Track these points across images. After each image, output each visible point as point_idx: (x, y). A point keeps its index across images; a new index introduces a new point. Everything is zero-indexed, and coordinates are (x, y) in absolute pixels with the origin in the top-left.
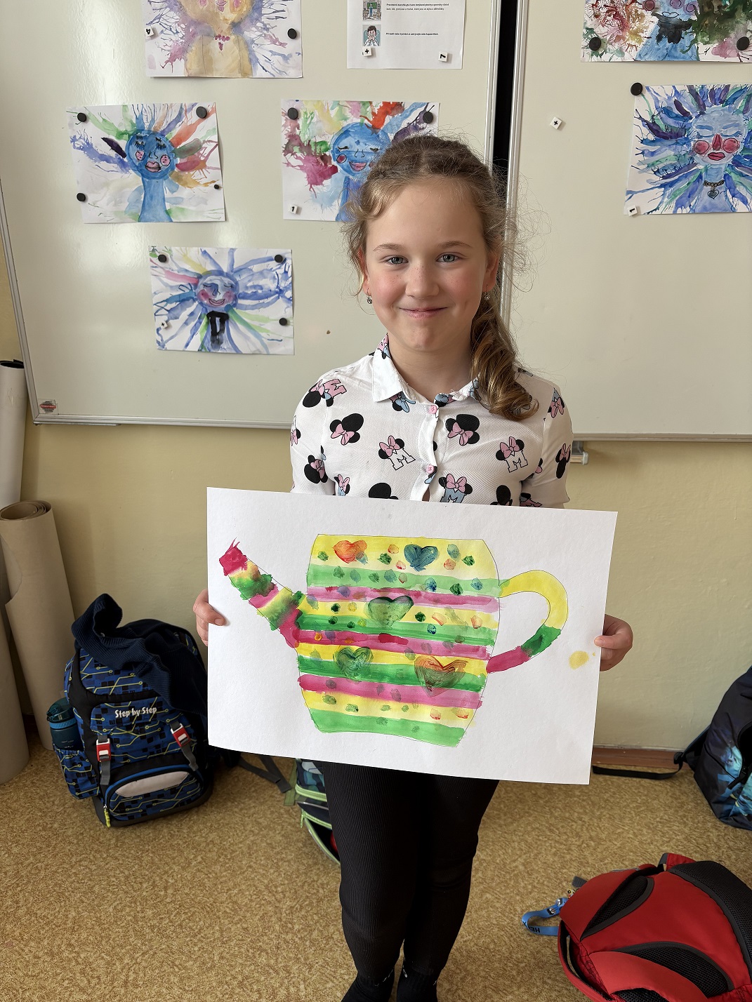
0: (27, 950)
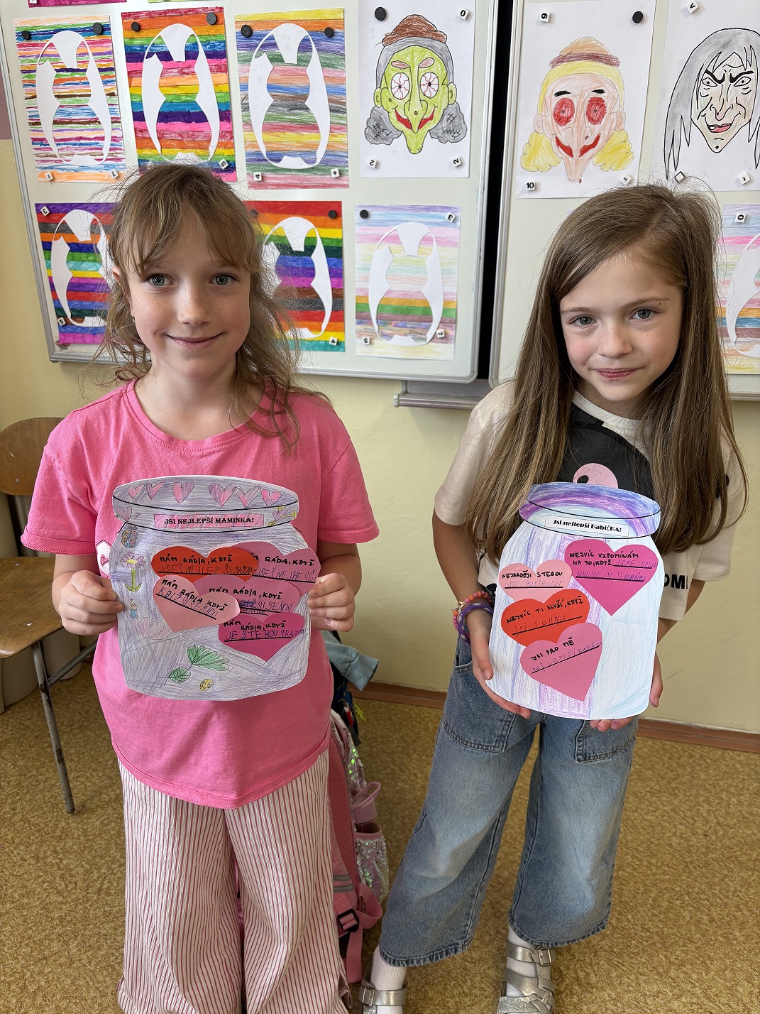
0: (15, 852)
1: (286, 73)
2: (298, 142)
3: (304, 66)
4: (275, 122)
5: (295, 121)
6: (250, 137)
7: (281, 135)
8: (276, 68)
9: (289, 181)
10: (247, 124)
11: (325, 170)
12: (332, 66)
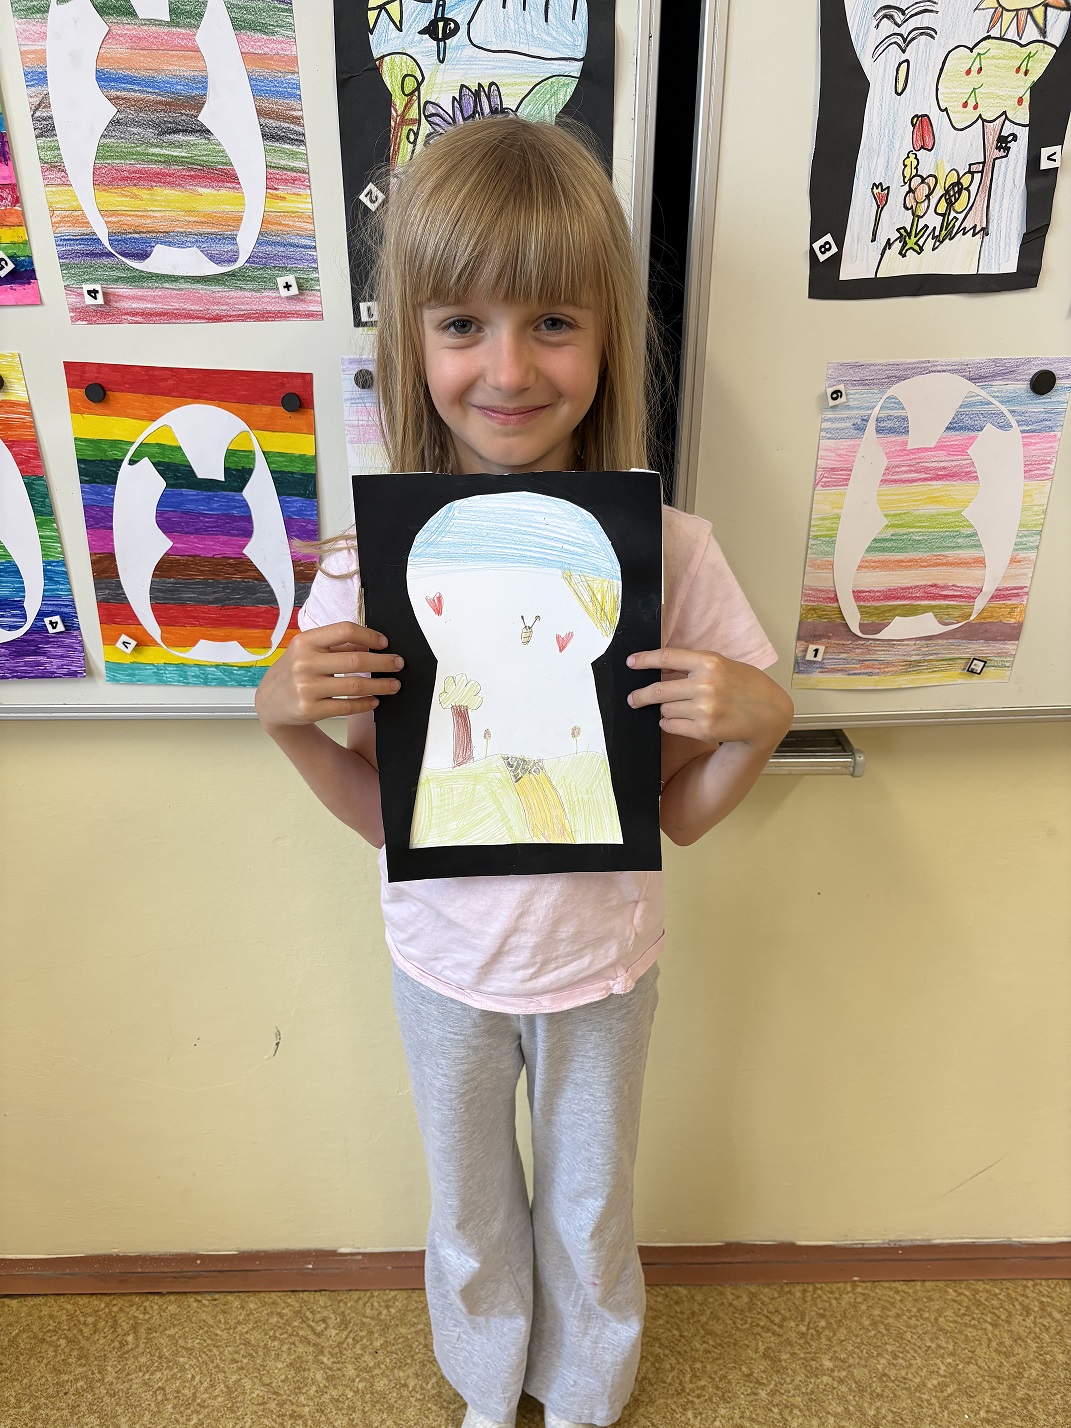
1: (143, 44)
2: (189, 212)
3: (190, 26)
4: (126, 164)
5: (176, 160)
6: (62, 199)
7: (144, 193)
8: (116, 30)
9: (175, 305)
10: (54, 168)
11: (262, 279)
12: (263, 29)
